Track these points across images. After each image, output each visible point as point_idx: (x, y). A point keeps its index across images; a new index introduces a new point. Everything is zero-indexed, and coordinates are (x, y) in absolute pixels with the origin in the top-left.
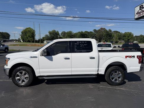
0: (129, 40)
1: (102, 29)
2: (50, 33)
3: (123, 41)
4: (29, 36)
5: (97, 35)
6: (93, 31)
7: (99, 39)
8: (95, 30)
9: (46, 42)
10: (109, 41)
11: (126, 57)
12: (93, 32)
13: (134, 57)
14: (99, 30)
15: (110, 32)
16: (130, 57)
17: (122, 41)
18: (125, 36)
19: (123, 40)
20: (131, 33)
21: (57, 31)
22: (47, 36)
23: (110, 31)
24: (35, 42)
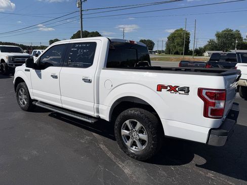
2: (218, 36)
4: (178, 44)
9: (207, 55)
11: (160, 88)
13: (186, 90)
16: (173, 89)
21: (237, 31)
22: (211, 41)
24: (185, 55)
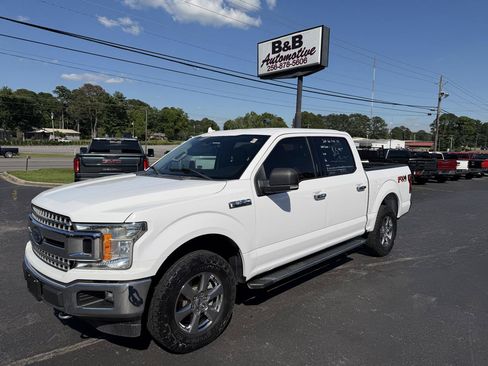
0: (177, 131)
1: (88, 86)
3: (163, 135)
5: (72, 107)
6: (55, 92)
7: (82, 124)
8: (62, 90)
10: (119, 133)
12: (55, 95)
14: (80, 92)
15: (120, 104)
17: (159, 134)
18: (166, 121)
19: (163, 131)
20: (181, 112)
23: (120, 97)
